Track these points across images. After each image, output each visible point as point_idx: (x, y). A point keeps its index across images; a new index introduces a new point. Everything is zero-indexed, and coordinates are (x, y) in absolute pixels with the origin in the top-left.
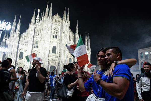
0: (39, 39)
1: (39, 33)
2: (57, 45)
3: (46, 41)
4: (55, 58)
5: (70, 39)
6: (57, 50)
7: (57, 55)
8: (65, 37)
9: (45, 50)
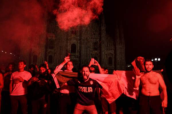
0: (54, 38)
1: (54, 31)
2: (76, 42)
3: (62, 39)
4: (75, 58)
5: (94, 33)
6: (78, 48)
7: (77, 54)
8: (86, 30)
9: (61, 49)
